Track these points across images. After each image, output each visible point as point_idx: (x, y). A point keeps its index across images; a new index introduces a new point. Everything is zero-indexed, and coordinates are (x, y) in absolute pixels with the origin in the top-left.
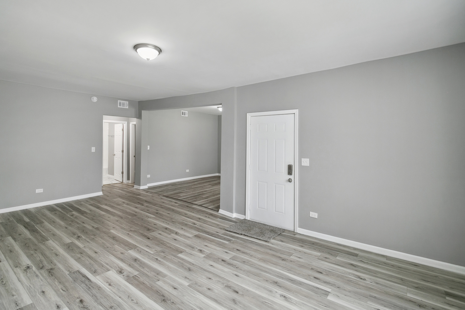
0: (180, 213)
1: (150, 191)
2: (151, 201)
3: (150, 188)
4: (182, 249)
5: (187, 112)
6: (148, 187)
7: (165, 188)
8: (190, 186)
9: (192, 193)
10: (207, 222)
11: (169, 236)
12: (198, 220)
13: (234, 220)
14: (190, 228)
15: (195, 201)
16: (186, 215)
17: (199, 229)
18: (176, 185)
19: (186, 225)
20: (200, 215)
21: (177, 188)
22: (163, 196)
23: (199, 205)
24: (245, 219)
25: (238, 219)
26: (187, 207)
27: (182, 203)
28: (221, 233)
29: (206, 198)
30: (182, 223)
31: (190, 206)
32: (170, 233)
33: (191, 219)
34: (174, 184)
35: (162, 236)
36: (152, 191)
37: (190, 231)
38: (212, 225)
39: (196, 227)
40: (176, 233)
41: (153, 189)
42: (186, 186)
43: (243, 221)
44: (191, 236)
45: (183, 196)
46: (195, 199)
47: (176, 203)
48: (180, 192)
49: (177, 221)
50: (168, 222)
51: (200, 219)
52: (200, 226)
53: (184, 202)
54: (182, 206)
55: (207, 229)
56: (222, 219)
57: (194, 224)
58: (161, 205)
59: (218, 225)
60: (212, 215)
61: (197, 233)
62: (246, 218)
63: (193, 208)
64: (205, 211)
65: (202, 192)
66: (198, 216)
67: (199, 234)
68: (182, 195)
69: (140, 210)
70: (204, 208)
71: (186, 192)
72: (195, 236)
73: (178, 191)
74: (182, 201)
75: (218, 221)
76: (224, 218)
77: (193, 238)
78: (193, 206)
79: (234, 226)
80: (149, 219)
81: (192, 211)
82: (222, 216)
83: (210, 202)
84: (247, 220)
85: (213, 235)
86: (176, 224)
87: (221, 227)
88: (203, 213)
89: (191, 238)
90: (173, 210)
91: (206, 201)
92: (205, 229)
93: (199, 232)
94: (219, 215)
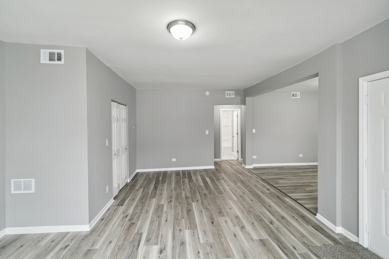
0: (263, 203)
1: (252, 171)
2: (246, 182)
3: (255, 169)
4: (232, 252)
5: (299, 93)
6: (253, 167)
7: (269, 171)
8: (299, 172)
9: (295, 182)
10: (289, 226)
11: (232, 228)
12: (280, 219)
13: (337, 237)
14: (262, 227)
15: (292, 192)
16: (269, 208)
17: (272, 232)
18: (283, 169)
19: (260, 220)
20: (287, 213)
21: (283, 172)
22: (260, 179)
23: (293, 199)
24: (357, 244)
25: (345, 238)
26: (276, 198)
27: (274, 191)
28: (300, 252)
29: (310, 191)
30: (257, 217)
31: (281, 197)
32: (237, 225)
33: (272, 214)
34: (281, 168)
35: (225, 225)
36: (254, 171)
37: (260, 231)
38: (294, 233)
39: (270, 228)
40: (243, 228)
41: (257, 170)
42: (293, 172)
43: (353, 244)
44: (255, 237)
45: (282, 183)
46: (293, 190)
47: (268, 189)
48: (282, 178)
49: (254, 212)
50: (244, 210)
51: (283, 218)
52: (277, 229)
53: (278, 191)
54: (272, 195)
55: (284, 236)
56: (316, 229)
57: (271, 223)
58: (252, 189)
59: (303, 236)
60: (303, 217)
61: (265, 236)
62: (360, 243)
63: (284, 202)
64: (297, 209)
65: (310, 182)
66: (283, 214)
67: (268, 239)
68: (281, 181)
69: (230, 189)
70: (298, 204)
71: (289, 179)
72: (261, 240)
73: (281, 177)
74: (275, 189)
75: (307, 230)
76: (319, 228)
77: (256, 242)
78: (285, 199)
79: (328, 248)
80: (230, 201)
81: (280, 205)
82: (318, 223)
83: (312, 198)
84: (361, 246)
85: (285, 250)
86: (251, 215)
87: (306, 242)
88: (291, 212)
89: (253, 241)
90: (259, 198)
91: (306, 196)
92: (280, 235)
93: (269, 236)
94: (315, 221)
